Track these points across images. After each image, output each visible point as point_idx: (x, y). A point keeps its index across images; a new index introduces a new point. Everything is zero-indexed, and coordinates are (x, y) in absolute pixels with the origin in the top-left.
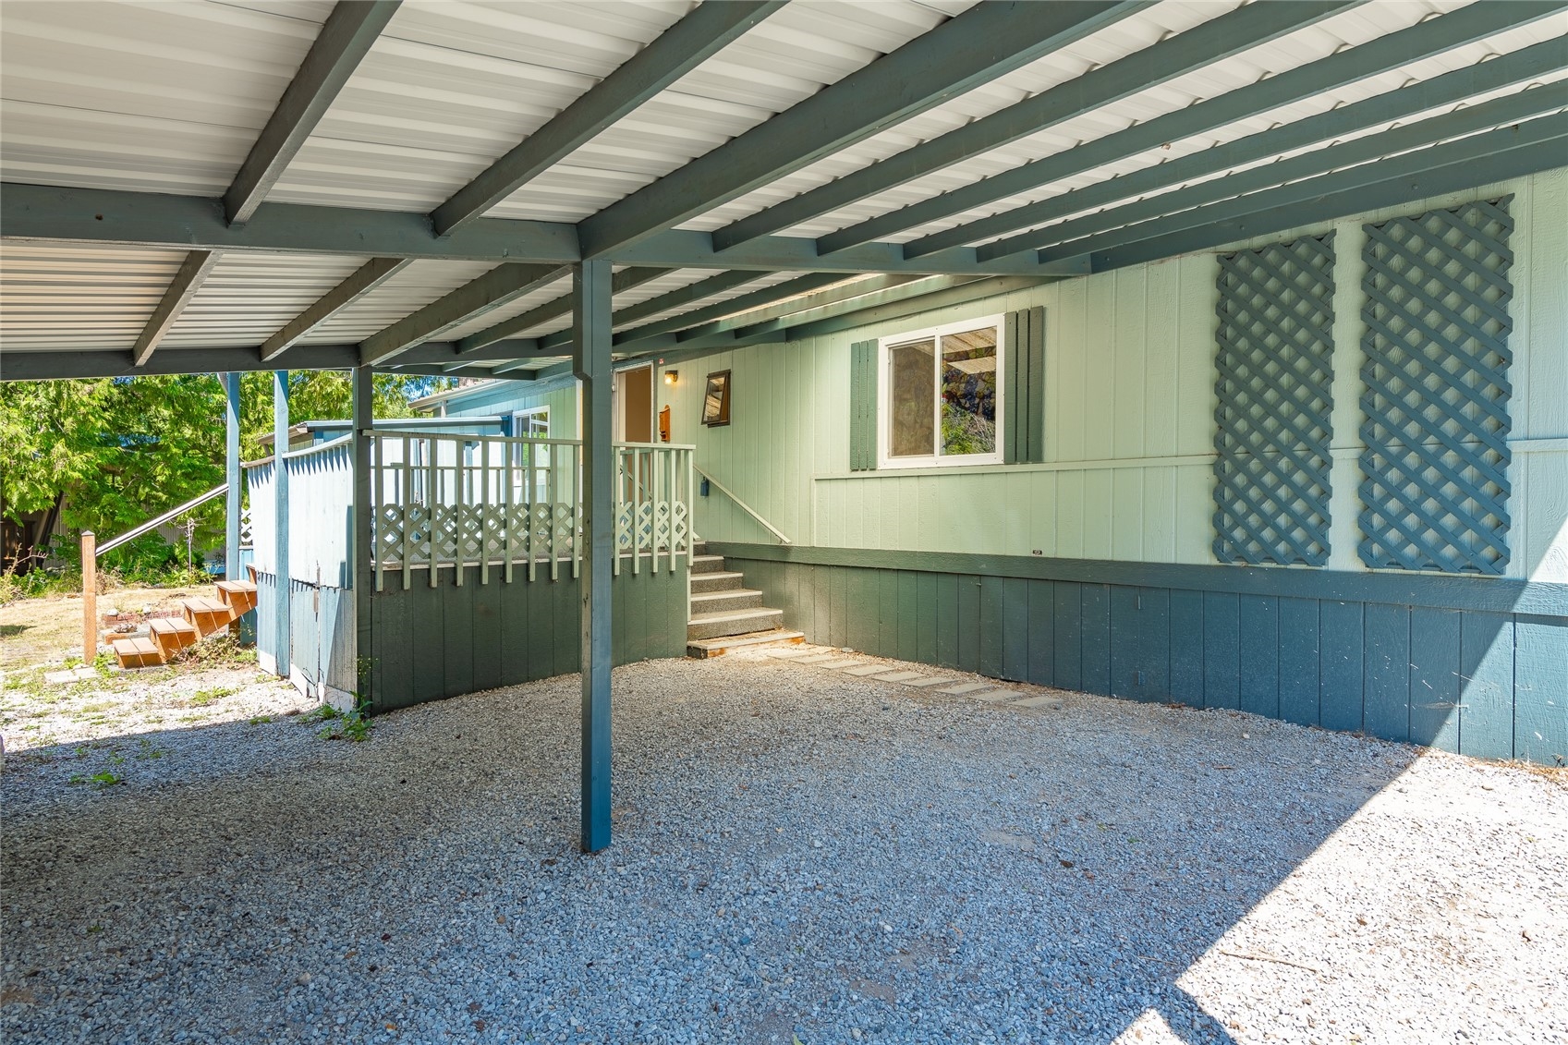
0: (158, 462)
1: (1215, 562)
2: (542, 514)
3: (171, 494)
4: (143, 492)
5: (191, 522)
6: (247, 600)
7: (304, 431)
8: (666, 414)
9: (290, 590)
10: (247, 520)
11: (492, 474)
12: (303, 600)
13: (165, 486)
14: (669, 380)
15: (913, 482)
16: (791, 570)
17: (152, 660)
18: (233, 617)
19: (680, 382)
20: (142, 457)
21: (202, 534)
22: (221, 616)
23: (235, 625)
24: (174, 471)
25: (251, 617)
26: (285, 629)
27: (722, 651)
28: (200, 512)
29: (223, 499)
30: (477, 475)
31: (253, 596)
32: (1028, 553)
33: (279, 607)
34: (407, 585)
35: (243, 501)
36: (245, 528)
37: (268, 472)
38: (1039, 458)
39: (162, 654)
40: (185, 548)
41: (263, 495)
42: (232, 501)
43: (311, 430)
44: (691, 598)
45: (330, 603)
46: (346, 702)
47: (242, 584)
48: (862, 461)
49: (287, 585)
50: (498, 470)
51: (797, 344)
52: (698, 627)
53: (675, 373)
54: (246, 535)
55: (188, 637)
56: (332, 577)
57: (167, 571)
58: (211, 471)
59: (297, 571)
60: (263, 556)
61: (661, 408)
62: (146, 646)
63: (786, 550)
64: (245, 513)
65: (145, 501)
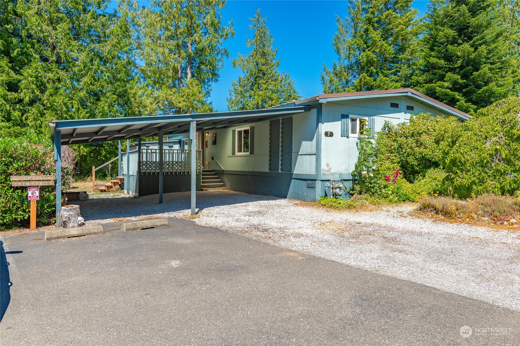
0: (102, 150)
1: (269, 171)
2: (171, 163)
3: (105, 158)
4: (99, 157)
5: (110, 166)
6: (122, 180)
7: (134, 144)
8: (207, 141)
9: (129, 177)
10: (122, 164)
11: (174, 154)
12: (131, 178)
13: (105, 156)
14: (207, 134)
15: (239, 157)
16: (225, 175)
17: (105, 191)
18: (120, 183)
19: (209, 135)
20: (99, 149)
21: (113, 168)
22: (118, 183)
23: (120, 185)
24: (106, 152)
25: (123, 183)
26: (129, 184)
27: (207, 190)
28: (112, 163)
29: (118, 160)
30: (168, 154)
31: (123, 179)
32: (252, 171)
33: (128, 180)
34: (147, 175)
35: (122, 160)
36: (122, 165)
37: (126, 154)
38: (253, 154)
39: (107, 190)
40: (109, 172)
41: (125, 158)
42: (120, 160)
43: (136, 144)
44: (202, 180)
45: (135, 178)
46: (137, 194)
47: (122, 177)
48: (234, 153)
49: (129, 176)
50: (176, 153)
51: (226, 129)
52: (203, 185)
53: (208, 133)
54: (122, 167)
55: (111, 187)
56: (135, 174)
57: (104, 178)
58: (114, 152)
59: (131, 173)
60: (125, 171)
61: (206, 141)
62: (103, 188)
63: (223, 171)
64: (122, 162)
65: (99, 160)
